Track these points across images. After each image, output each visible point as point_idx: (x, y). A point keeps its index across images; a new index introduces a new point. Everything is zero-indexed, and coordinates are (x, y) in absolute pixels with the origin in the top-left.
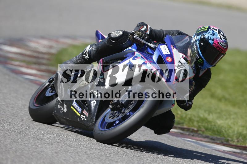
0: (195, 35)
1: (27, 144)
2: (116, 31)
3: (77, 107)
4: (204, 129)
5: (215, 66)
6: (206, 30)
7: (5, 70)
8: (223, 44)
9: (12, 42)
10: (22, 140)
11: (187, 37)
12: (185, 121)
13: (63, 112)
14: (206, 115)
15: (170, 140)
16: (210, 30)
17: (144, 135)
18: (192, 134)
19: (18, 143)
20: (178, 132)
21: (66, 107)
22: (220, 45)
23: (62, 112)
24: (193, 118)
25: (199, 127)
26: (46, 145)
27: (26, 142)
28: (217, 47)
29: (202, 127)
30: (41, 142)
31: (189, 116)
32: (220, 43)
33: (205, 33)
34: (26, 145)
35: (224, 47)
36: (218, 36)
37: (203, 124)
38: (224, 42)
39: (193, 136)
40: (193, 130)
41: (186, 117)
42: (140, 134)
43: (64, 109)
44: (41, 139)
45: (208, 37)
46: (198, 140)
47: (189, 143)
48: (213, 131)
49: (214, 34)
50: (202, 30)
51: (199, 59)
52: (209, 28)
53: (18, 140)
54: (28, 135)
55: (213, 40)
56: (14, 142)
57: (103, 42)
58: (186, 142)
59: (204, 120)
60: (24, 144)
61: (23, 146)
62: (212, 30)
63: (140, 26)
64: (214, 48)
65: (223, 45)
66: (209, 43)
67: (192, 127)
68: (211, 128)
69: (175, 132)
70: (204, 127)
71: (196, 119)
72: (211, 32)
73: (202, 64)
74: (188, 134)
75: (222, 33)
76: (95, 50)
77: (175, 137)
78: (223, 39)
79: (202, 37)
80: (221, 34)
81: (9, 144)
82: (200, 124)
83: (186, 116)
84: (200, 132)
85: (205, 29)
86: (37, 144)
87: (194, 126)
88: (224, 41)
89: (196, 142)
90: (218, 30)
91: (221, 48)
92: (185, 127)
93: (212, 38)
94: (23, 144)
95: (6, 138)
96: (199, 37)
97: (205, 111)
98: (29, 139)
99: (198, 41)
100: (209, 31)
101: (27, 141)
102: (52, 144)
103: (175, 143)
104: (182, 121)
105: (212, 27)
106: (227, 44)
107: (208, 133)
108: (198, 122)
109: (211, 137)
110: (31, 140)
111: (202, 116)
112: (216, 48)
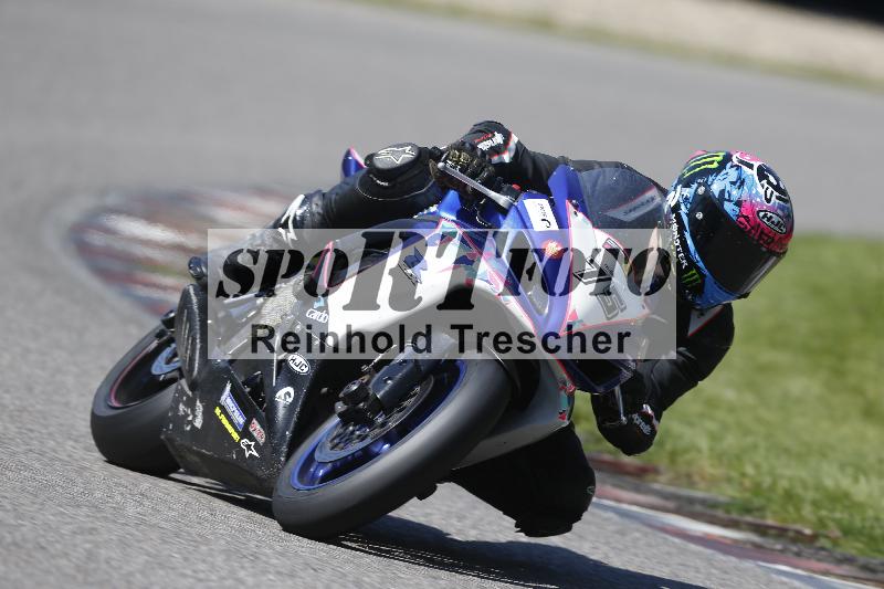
0: (676, 185)
1: (203, 572)
2: (394, 146)
3: (235, 409)
4: (837, 533)
5: (745, 296)
6: (715, 165)
7: (125, 306)
8: (775, 219)
9: (153, 207)
10: (186, 559)
11: (653, 192)
12: (769, 500)
13: (193, 426)
14: (846, 483)
15: (716, 568)
16: (729, 165)
17: (621, 547)
18: (795, 549)
19: (173, 569)
20: (745, 542)
21: (201, 409)
22: (765, 220)
23: (188, 428)
24: (799, 490)
25: (821, 522)
26: (271, 577)
27: (202, 566)
28: (753, 228)
29: (831, 525)
30: (253, 567)
31: (784, 484)
32: (765, 216)
33: (710, 179)
34: (202, 576)
35: (776, 228)
36: (758, 191)
37: (838, 515)
38: (779, 212)
39: (798, 554)
40: (799, 533)
41: (772, 488)
42: (607, 543)
43: (195, 416)
44: (256, 557)
45: (722, 192)
46: (814, 572)
47: (784, 579)
48: (872, 539)
49: (742, 183)
50: (699, 165)
51: (688, 268)
52: (728, 158)
53: (173, 560)
54: (207, 542)
55: (739, 203)
56: (160, 564)
57: (347, 184)
58: (774, 576)
59: (840, 498)
60: (195, 571)
61: (191, 580)
62: (738, 167)
63: (480, 131)
64: (742, 231)
65: (773, 222)
66: (725, 214)
67: (795, 522)
68: (863, 527)
69: (736, 541)
70: (838, 522)
71: (810, 495)
72: (732, 174)
73: (699, 289)
74: (779, 547)
75: (772, 179)
76: (321, 211)
77: (733, 560)
78: (774, 198)
79: (701, 190)
80: (769, 183)
81: (142, 573)
82: (824, 513)
83: (774, 483)
84: (823, 542)
85: (712, 162)
86: (242, 574)
87: (802, 519)
88: (781, 208)
89: (810, 577)
90: (760, 168)
91: (766, 232)
92: (770, 521)
93: (735, 193)
94: (189, 572)
95: (129, 550)
96: (688, 192)
97: (842, 467)
98: (212, 556)
99: (686, 206)
100: (724, 172)
101: (204, 561)
102: (292, 575)
103: (736, 579)
104: (757, 502)
105: (738, 155)
106: (788, 218)
107: (852, 547)
108: (816, 504)
109: (862, 560)
110: (219, 559)
111: (829, 483)
112: (750, 231)
